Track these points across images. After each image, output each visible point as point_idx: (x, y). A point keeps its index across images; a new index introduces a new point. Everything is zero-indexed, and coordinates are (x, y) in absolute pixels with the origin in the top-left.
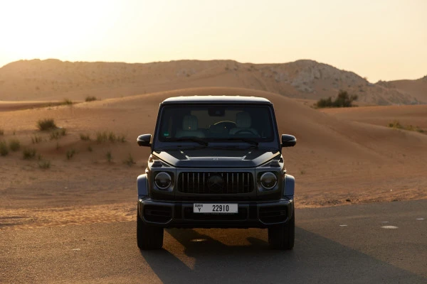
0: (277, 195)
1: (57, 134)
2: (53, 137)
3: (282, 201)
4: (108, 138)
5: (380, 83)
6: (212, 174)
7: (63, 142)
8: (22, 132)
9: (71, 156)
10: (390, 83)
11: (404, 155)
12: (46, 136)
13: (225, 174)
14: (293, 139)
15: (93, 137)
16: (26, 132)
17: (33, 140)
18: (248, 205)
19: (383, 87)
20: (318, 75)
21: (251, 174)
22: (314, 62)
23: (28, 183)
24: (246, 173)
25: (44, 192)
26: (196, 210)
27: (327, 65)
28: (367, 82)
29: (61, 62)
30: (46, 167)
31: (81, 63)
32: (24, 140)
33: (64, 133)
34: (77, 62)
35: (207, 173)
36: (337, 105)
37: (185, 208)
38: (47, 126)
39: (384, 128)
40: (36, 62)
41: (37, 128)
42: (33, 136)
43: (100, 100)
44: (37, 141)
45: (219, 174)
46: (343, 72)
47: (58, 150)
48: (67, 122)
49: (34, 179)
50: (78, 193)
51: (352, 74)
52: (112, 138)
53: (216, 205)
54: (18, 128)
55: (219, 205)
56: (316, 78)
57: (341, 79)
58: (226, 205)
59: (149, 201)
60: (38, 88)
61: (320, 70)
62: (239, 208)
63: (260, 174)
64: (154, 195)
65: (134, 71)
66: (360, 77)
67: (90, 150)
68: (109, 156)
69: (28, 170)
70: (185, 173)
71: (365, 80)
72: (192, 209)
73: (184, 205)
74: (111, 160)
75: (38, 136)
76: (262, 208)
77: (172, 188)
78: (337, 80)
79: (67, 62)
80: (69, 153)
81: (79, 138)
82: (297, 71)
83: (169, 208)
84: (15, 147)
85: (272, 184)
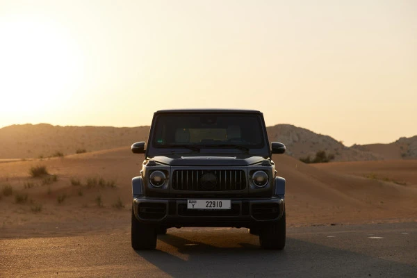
0: (269, 193)
1: (49, 179)
2: (45, 183)
3: (274, 199)
4: (98, 183)
5: (355, 146)
6: (206, 171)
7: (54, 187)
8: (14, 179)
9: (63, 200)
10: (365, 147)
11: (382, 202)
12: (38, 182)
13: (218, 171)
14: (282, 146)
15: (84, 183)
16: (18, 179)
17: (25, 186)
18: (241, 202)
19: (358, 151)
20: (297, 139)
21: (243, 172)
22: (293, 127)
23: (19, 224)
24: (238, 171)
25: (36, 232)
26: (190, 206)
27: (304, 129)
28: (343, 146)
29: (52, 126)
30: (37, 210)
31: (71, 127)
32: (17, 186)
33: (55, 179)
34: (68, 127)
35: (200, 171)
36: (315, 162)
37: (179, 204)
38: (39, 173)
39: (363, 178)
40: (29, 126)
41: (30, 175)
42: (26, 182)
43: (90, 151)
44: (29, 186)
45: (212, 171)
46: (320, 136)
47: (50, 195)
48: (58, 170)
49: (25, 221)
50: (69, 232)
51: (328, 137)
52: (101, 183)
53: (209, 201)
54: (11, 175)
55: (212, 201)
56: (294, 141)
57: (318, 143)
58: (219, 201)
59: (144, 199)
60: (29, 151)
61: (298, 135)
62: (232, 205)
63: (253, 172)
64: (149, 193)
65: (122, 134)
66: (336, 141)
67: (80, 194)
68: (99, 200)
69: (21, 213)
70: (180, 171)
71: (340, 143)
72: (186, 205)
73: (178, 202)
74: (101, 204)
75: (30, 182)
76: (254, 205)
77: (167, 186)
78: (314, 143)
79: (58, 126)
80: (60, 198)
81: (70, 183)
82: (277, 135)
83: (164, 205)
84: (8, 192)
85: (263, 182)
